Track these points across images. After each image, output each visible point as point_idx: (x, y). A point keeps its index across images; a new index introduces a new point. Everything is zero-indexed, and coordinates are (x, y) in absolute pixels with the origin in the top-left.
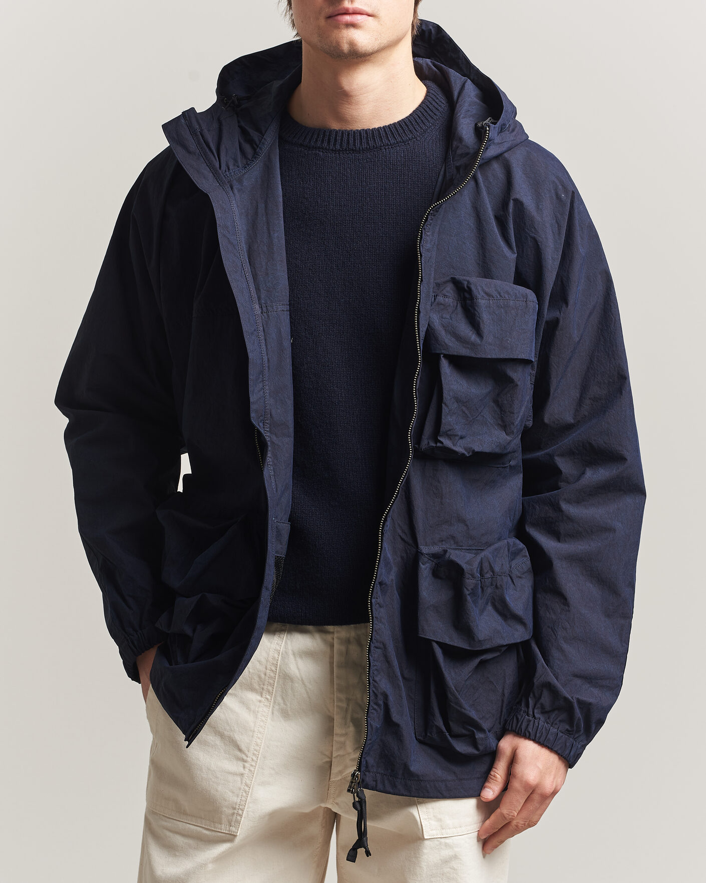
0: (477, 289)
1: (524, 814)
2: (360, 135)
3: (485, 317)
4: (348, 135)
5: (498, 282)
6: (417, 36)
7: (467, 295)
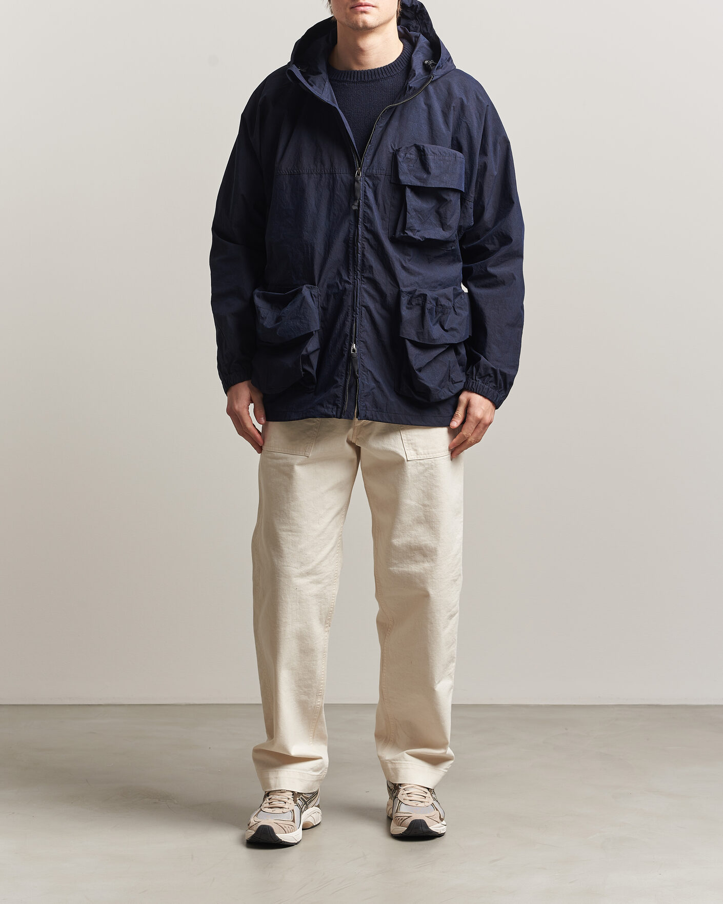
0: (428, 150)
1: (475, 435)
2: (368, 73)
3: (432, 165)
4: (361, 73)
5: (440, 147)
6: (400, 17)
7: (422, 154)
